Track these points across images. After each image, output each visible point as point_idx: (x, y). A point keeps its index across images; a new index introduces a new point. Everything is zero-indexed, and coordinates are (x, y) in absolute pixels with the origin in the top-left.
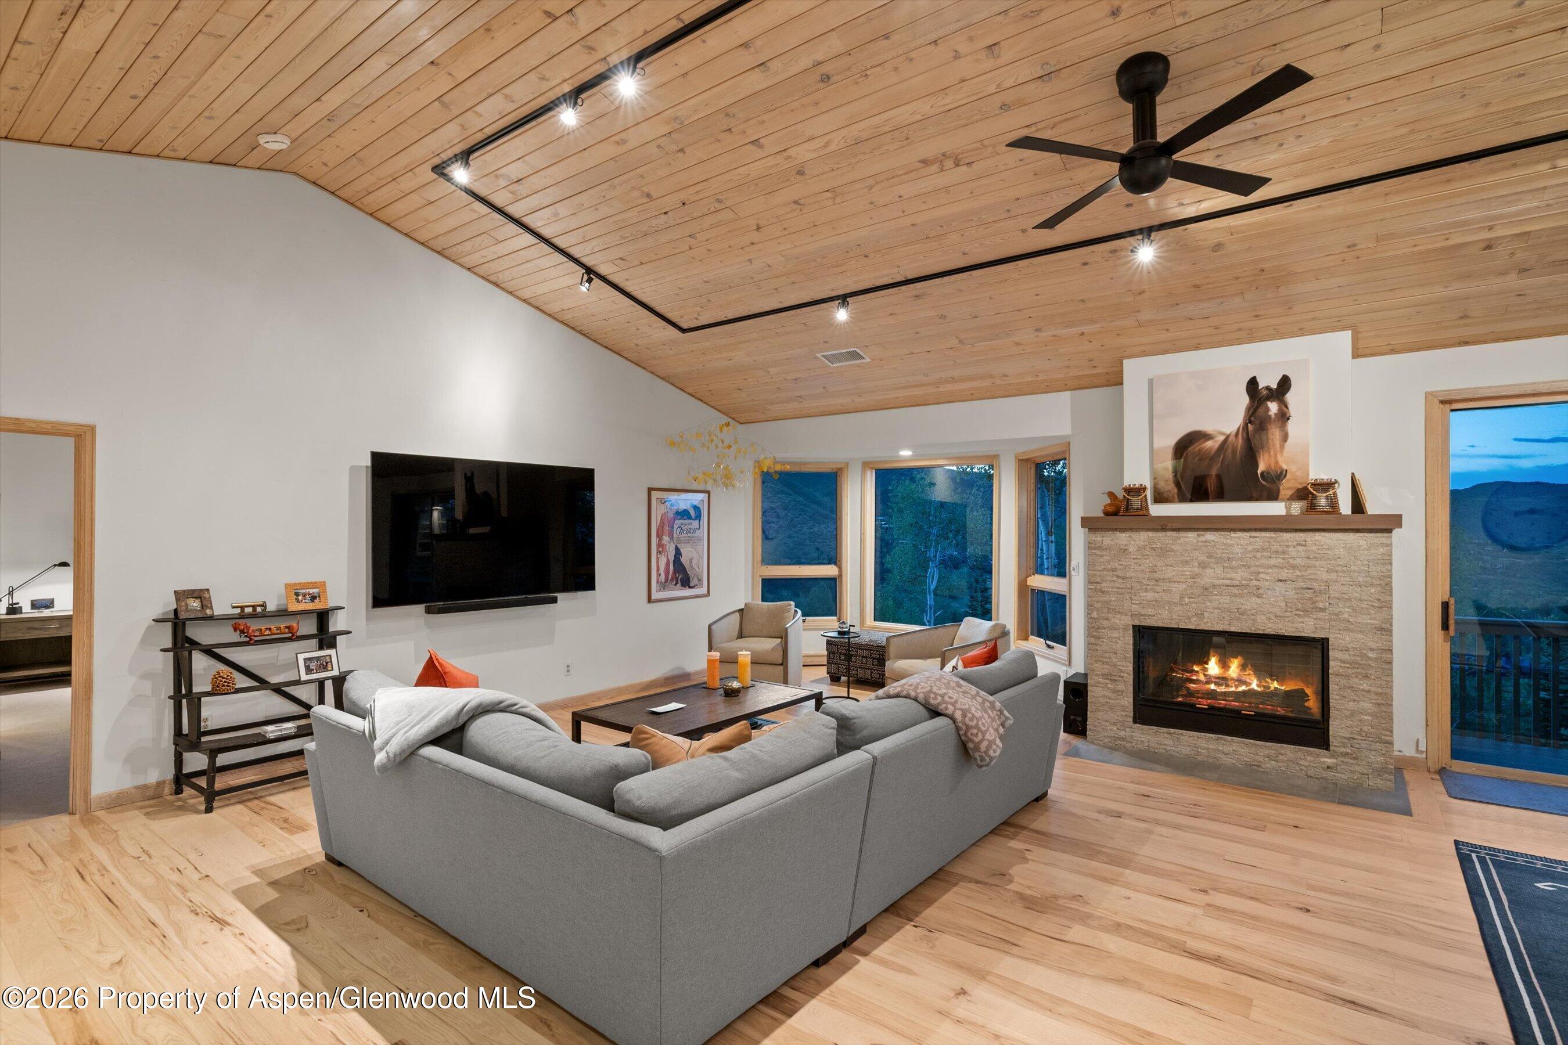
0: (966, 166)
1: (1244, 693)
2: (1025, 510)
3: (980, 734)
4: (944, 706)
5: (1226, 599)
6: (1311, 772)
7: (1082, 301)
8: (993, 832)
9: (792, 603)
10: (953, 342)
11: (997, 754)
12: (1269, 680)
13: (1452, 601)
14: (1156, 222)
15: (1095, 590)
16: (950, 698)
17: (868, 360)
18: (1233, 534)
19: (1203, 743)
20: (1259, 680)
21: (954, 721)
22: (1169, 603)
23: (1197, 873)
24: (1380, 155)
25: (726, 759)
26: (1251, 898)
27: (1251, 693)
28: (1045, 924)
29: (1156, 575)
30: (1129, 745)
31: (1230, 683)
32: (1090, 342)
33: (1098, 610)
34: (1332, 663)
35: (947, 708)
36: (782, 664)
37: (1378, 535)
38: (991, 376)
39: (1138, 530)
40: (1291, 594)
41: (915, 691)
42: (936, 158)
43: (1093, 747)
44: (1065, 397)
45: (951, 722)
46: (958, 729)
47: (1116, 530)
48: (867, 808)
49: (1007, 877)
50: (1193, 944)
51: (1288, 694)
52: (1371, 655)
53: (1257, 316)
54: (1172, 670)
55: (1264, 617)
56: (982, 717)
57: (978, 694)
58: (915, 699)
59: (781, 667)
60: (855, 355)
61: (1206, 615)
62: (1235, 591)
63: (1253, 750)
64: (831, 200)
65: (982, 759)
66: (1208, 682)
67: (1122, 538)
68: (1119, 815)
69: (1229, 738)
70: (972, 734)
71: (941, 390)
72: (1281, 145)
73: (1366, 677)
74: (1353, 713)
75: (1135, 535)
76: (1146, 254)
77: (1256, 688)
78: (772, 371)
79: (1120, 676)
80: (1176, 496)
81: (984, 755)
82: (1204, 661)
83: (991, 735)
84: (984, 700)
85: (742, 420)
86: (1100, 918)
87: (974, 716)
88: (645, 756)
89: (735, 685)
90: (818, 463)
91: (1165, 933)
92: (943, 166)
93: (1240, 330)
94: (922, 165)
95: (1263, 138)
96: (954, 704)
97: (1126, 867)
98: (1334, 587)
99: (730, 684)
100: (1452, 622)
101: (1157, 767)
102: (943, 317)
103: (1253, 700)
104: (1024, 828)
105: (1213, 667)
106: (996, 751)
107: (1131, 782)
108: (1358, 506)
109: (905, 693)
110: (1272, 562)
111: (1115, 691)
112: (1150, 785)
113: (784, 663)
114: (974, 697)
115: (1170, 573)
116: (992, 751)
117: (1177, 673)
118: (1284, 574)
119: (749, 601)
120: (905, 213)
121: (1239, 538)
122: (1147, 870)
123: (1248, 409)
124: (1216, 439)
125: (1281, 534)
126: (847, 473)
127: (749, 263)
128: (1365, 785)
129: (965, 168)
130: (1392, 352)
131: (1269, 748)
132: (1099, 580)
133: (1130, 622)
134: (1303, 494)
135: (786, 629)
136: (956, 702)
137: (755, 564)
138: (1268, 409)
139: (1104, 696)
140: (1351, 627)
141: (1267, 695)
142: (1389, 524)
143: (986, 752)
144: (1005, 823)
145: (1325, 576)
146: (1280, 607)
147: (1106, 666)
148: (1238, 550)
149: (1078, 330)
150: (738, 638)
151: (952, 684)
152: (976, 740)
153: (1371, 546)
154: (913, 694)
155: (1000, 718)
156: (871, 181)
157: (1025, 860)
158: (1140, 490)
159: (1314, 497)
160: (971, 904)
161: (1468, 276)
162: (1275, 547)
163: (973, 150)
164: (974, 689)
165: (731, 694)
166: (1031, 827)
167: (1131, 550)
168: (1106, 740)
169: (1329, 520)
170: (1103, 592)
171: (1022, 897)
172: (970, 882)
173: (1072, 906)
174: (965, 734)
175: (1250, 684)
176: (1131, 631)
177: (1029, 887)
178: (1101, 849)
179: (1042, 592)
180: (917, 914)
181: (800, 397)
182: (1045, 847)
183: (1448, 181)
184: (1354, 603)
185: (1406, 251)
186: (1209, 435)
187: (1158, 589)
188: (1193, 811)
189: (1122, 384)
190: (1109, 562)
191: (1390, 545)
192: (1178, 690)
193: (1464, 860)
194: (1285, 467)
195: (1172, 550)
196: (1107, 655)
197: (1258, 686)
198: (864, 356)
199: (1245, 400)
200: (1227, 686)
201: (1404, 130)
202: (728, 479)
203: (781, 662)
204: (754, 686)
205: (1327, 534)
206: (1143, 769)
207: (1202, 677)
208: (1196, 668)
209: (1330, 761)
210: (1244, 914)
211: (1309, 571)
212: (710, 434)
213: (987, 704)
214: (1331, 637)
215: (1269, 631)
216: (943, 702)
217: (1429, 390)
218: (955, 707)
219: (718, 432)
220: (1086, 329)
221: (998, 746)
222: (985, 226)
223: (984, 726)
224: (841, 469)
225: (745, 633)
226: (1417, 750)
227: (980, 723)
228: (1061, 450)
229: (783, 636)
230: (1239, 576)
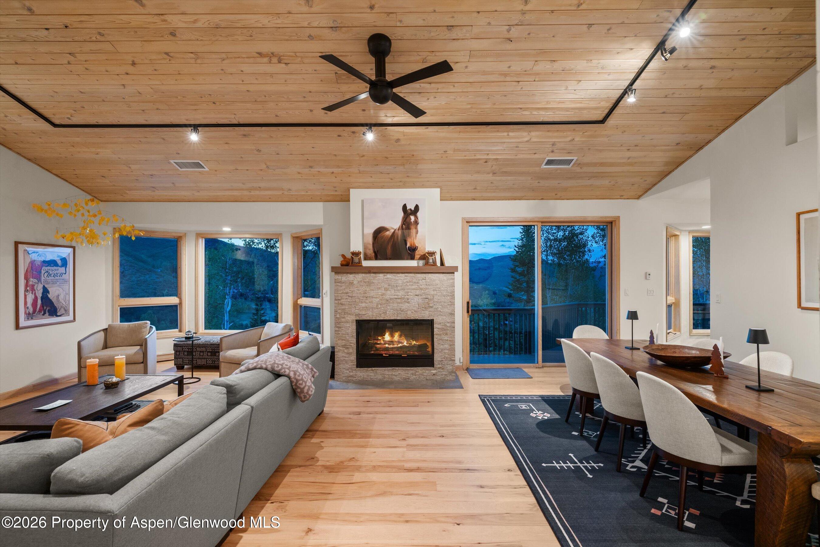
0: (284, 64)
1: (401, 347)
2: (296, 264)
3: (304, 383)
4: (283, 370)
5: (395, 305)
6: (428, 378)
7: (335, 155)
8: (303, 437)
9: (149, 322)
10: (264, 167)
11: (313, 393)
12: (411, 341)
13: (470, 301)
14: (373, 122)
15: (338, 303)
16: (286, 365)
17: (207, 169)
18: (398, 275)
19: (387, 373)
20: (407, 341)
21: (289, 378)
22: (372, 308)
23: (400, 432)
24: (460, 114)
25: (153, 428)
26: (422, 437)
27: (404, 347)
28: (341, 477)
29: (366, 295)
30: (355, 379)
31: (395, 343)
32: (336, 177)
33: (339, 313)
34: (435, 330)
35: (285, 372)
36: (142, 363)
37: (450, 275)
38: (282, 189)
39: (358, 273)
40: (420, 301)
41: (265, 364)
42: (267, 54)
43: (338, 383)
44: (320, 205)
45: (288, 379)
46: (291, 382)
47: (348, 273)
48: (247, 440)
49: (315, 459)
50: (408, 465)
51: (420, 346)
52: (448, 325)
53: (408, 176)
54: (369, 340)
55: (410, 312)
56: (304, 374)
57: (299, 362)
58: (266, 369)
59: (142, 365)
60: (198, 165)
61: (387, 312)
62: (399, 301)
63: (407, 372)
64: (193, 60)
65: (305, 397)
66: (385, 344)
67: (351, 277)
68: (359, 413)
69: (397, 368)
70: (300, 384)
71: (251, 194)
72: (428, 99)
73: (446, 334)
74: (442, 350)
75: (357, 276)
76: (370, 136)
77: (406, 345)
78: (133, 167)
79: (350, 346)
80: (374, 257)
81: (306, 394)
82: (383, 335)
83: (309, 383)
84: (303, 364)
85: (104, 199)
86: (365, 466)
87: (300, 374)
88: (77, 441)
89: (115, 379)
90: (164, 232)
91: (394, 464)
92: (271, 60)
93: (401, 182)
94: (258, 55)
95: (422, 93)
96: (289, 369)
97: (369, 437)
98: (435, 297)
99: (110, 380)
100: (470, 310)
101: (369, 387)
102: (259, 151)
103: (405, 350)
104: (317, 431)
105: (387, 337)
106: (312, 392)
107: (360, 396)
108: (442, 264)
109: (259, 366)
110: (413, 287)
111: (348, 353)
112: (369, 396)
113: (144, 361)
114: (298, 363)
115: (372, 294)
116: (310, 392)
117: (371, 341)
118: (418, 292)
119: (110, 323)
120: (244, 83)
121: (401, 277)
122: (379, 437)
123: (403, 218)
124: (391, 231)
125: (417, 275)
126: (185, 240)
127: (122, 87)
128: (446, 380)
129: (283, 65)
130: (452, 200)
131: (412, 370)
132: (340, 298)
133: (354, 318)
134: (423, 257)
135: (146, 339)
136: (290, 367)
137: (115, 298)
138: (410, 219)
139: (343, 356)
140: (442, 314)
141: (411, 347)
142: (452, 271)
143: (307, 393)
144: (308, 430)
145: (432, 293)
146: (416, 307)
147: (344, 341)
148: (400, 282)
149: (331, 170)
150: (103, 349)
151: (285, 358)
152: (302, 387)
153: (448, 279)
154: (264, 366)
155: (311, 373)
156: (224, 56)
157: (322, 448)
158: (357, 254)
159: (428, 259)
160: (301, 479)
161: (478, 172)
162: (414, 280)
163: (289, 56)
164: (297, 360)
165: (111, 387)
166: (320, 429)
167: (355, 283)
168: (344, 378)
169: (433, 269)
170: (342, 304)
171: (326, 467)
172: (297, 467)
173: (351, 464)
174: (296, 385)
175: (403, 343)
176: (355, 323)
177: (328, 461)
178: (356, 432)
179: (306, 307)
180: (271, 495)
181: (154, 187)
182: (329, 438)
183: (479, 132)
184: (442, 303)
185: (460, 158)
186: (387, 229)
187: (367, 301)
188: (389, 404)
189: (349, 201)
190: (345, 289)
191: (454, 279)
192: (372, 348)
193: (483, 401)
194: (417, 245)
195: (373, 283)
196: (344, 336)
197: (407, 344)
198: (205, 167)
199: (402, 214)
200: (393, 345)
201: (469, 106)
202: (92, 239)
203: (142, 361)
204: (128, 379)
205: (433, 275)
206: (363, 389)
207: (382, 342)
208: (379, 338)
209: (434, 372)
210: (422, 445)
211: (427, 291)
212: (76, 205)
213: (305, 366)
214: (435, 319)
215: (412, 318)
216: (282, 368)
217: (464, 216)
218: (290, 371)
219: (84, 205)
220: (335, 170)
221: (313, 389)
222: (291, 103)
223: (305, 378)
224: (180, 237)
225: (109, 344)
226: (460, 362)
227: (303, 377)
228: (317, 232)
229: (143, 344)
230: (401, 294)
